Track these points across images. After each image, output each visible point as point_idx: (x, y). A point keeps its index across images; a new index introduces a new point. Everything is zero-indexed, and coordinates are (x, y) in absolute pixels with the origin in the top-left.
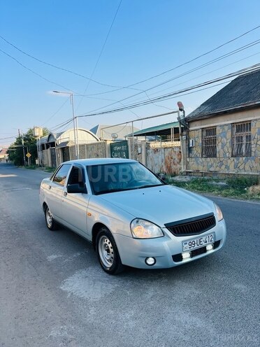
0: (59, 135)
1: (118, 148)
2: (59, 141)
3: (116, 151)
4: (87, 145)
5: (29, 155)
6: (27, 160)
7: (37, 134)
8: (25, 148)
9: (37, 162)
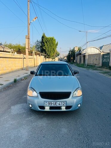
0: (83, 50)
1: (106, 57)
2: (83, 52)
3: (105, 58)
4: (93, 54)
5: (72, 58)
6: (71, 60)
7: (75, 50)
8: (71, 55)
9: (75, 61)
